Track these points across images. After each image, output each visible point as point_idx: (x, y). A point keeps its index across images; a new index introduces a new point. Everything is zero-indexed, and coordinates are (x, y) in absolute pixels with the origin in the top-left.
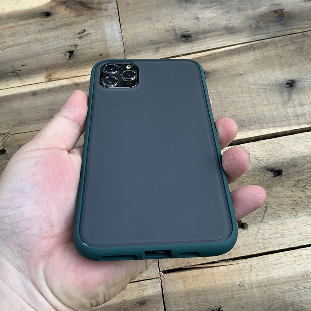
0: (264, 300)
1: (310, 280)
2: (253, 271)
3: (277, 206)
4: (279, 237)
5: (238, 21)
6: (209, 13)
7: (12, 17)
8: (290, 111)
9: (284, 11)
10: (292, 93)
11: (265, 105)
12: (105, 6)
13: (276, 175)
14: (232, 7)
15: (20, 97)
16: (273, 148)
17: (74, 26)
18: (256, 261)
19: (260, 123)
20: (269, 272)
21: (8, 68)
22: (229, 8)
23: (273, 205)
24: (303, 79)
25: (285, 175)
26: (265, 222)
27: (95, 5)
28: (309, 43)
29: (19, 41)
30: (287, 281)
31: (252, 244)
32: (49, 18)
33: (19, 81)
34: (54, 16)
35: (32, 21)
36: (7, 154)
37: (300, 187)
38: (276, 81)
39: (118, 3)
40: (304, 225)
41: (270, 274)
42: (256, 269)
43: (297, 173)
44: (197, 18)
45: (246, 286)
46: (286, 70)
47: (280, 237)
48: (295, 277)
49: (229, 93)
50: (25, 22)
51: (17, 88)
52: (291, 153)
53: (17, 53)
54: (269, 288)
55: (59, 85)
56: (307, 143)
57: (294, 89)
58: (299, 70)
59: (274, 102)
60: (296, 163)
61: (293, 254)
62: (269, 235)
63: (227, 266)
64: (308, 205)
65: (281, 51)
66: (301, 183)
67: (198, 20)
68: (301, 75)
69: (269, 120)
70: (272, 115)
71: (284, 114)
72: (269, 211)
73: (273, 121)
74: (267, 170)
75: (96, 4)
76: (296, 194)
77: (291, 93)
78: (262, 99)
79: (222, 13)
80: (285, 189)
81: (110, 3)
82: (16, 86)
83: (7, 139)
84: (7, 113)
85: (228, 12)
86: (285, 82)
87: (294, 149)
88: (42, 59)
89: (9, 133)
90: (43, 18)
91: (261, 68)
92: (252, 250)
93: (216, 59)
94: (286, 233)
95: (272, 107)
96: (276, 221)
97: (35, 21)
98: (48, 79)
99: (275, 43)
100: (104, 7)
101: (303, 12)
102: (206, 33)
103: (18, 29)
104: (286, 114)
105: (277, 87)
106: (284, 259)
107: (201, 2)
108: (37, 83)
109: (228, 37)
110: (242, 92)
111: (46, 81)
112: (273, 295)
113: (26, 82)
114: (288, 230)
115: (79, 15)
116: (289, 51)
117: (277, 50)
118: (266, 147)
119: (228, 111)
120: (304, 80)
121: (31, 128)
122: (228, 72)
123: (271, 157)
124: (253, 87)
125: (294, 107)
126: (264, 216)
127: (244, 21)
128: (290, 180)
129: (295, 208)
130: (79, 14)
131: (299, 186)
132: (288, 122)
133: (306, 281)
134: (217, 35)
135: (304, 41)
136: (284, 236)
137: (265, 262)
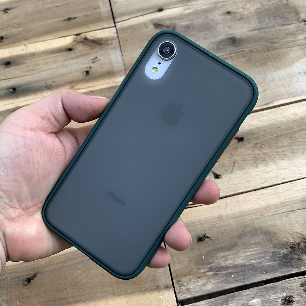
0: (238, 227)
1: (271, 210)
2: (228, 207)
3: (242, 161)
4: (245, 182)
13: (239, 141)
18: (230, 200)
20: (240, 206)
21: (43, 84)
23: (239, 160)
25: (246, 140)
26: (234, 173)
27: (104, 42)
30: (255, 212)
31: (226, 188)
32: (71, 52)
41: (241, 208)
42: (231, 205)
45: (224, 218)
48: (260, 209)
54: (241, 218)
60: (253, 132)
61: (257, 193)
62: (237, 181)
64: (264, 159)
66: (258, 144)
72: (236, 165)
76: (255, 152)
80: (247, 150)
81: (114, 40)
94: (250, 179)
96: (242, 171)
106: (251, 197)
112: (245, 222)
114: (252, 177)
126: (233, 168)
128: (250, 143)
129: (256, 162)
131: (257, 147)
133: (269, 211)
136: (249, 181)
137: (236, 200)
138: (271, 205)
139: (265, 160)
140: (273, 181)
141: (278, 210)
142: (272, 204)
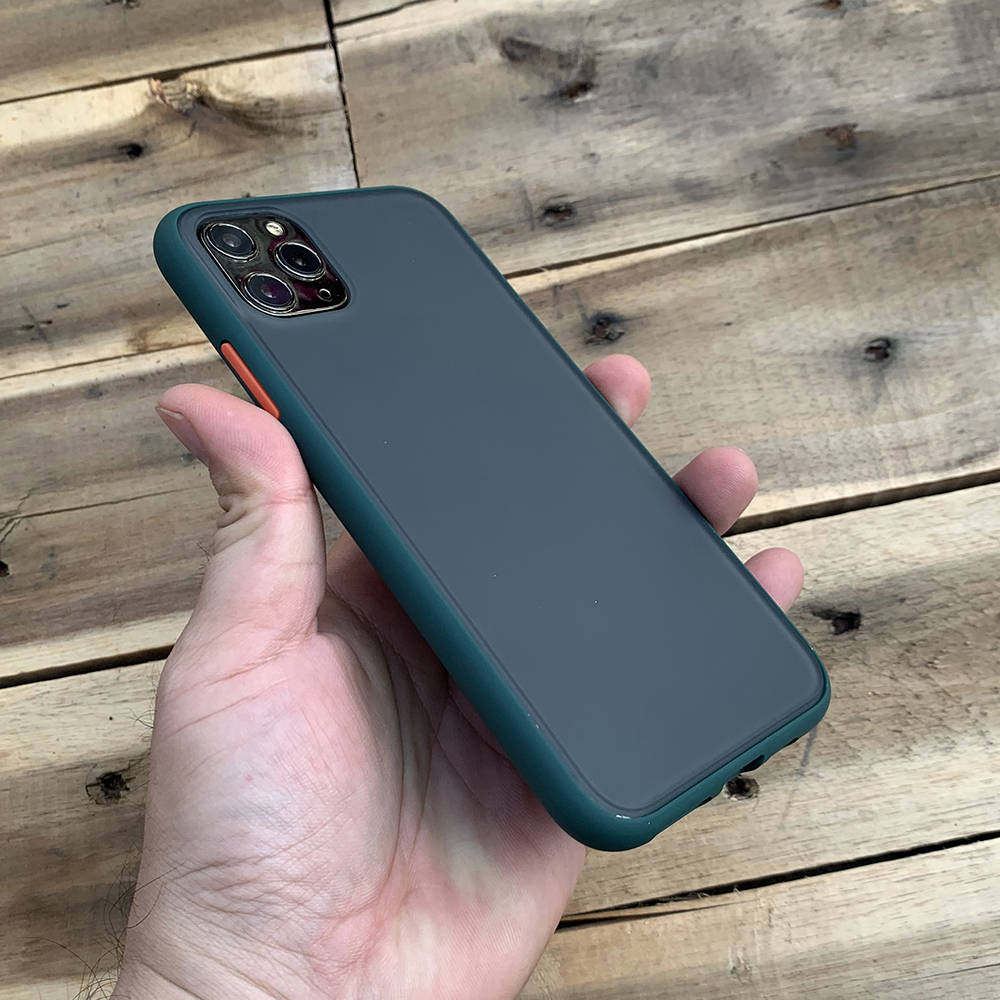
1: (952, 953)
2: (776, 928)
3: (846, 723)
4: (855, 820)
5: (717, 163)
6: (627, 141)
7: (26, 161)
8: (880, 431)
9: (857, 129)
10: (886, 379)
11: (802, 414)
12: (309, 123)
13: (842, 627)
14: (697, 123)
15: (50, 401)
16: (830, 546)
17: (215, 184)
18: (784, 895)
19: (791, 469)
20: (826, 928)
21: (14, 314)
22: (688, 125)
23: (834, 720)
24: (917, 333)
25: (870, 628)
26: (811, 774)
27: (280, 121)
28: (936, 224)
29: (47, 232)
30: (883, 957)
31: (773, 842)
32: (137, 163)
33: (46, 355)
34: (154, 155)
35: (87, 170)
36: (12, 577)
37: (916, 664)
38: (835, 341)
39: (350, 113)
40: (932, 782)
41: (831, 934)
42: (787, 920)
43: (907, 620)
44: (593, 155)
45: (756, 974)
46: (867, 308)
47: (857, 819)
48: (905, 941)
49: (693, 381)
50: (67, 175)
51: (41, 374)
52: (886, 561)
53: (39, 269)
54: (826, 977)
55: (170, 365)
56: (936, 530)
57: (893, 365)
58: (906, 309)
59: (832, 405)
60: (902, 590)
61: (901, 872)
62: (823, 813)
63: (696, 914)
64: (941, 719)
65: (847, 251)
66: (919, 650)
67: (596, 162)
68: (911, 321)
69: (815, 461)
70: (827, 446)
71: (861, 442)
72: (822, 739)
73: (830, 464)
74: (814, 614)
75: (284, 118)
76: (903, 687)
77: (882, 377)
78: (795, 397)
79: (668, 140)
80: (870, 672)
81: (326, 115)
82: (38, 369)
83: (10, 532)
84: (10, 453)
85: (685, 136)
86: (864, 344)
87: (896, 547)
88: (119, 287)
89: (17, 512)
90: (120, 161)
91: (790, 305)
92: (770, 860)
93: (652, 277)
94: (875, 808)
95: (826, 421)
96: (845, 769)
97: (96, 172)
98: (138, 345)
99: (832, 228)
100: (306, 125)
101: (914, 133)
102: (619, 200)
103: (43, 194)
104: (869, 441)
105: (839, 360)
106: (873, 888)
107: (603, 108)
108: (102, 357)
109: (685, 211)
110: (731, 376)
111: (130, 353)
113: (68, 355)
114: (883, 796)
115: (232, 153)
116: (873, 250)
117: (836, 247)
118: (810, 544)
119: (692, 435)
120: (921, 338)
121: (84, 495)
122: (686, 318)
123: (824, 574)
124: (766, 361)
125: (894, 419)
126: (806, 754)
127: (736, 161)
128: (887, 644)
129: (904, 729)
130: (232, 147)
131: (913, 661)
132: (874, 466)
133: (940, 955)
134: (654, 207)
135: (917, 220)
136: (870, 816)
137: (812, 899)
138: (955, 930)
139: (941, 724)
140: (968, 821)
141: (980, 952)
142: (954, 924)
